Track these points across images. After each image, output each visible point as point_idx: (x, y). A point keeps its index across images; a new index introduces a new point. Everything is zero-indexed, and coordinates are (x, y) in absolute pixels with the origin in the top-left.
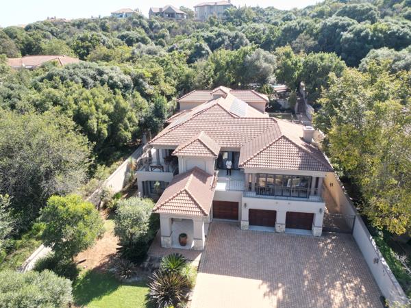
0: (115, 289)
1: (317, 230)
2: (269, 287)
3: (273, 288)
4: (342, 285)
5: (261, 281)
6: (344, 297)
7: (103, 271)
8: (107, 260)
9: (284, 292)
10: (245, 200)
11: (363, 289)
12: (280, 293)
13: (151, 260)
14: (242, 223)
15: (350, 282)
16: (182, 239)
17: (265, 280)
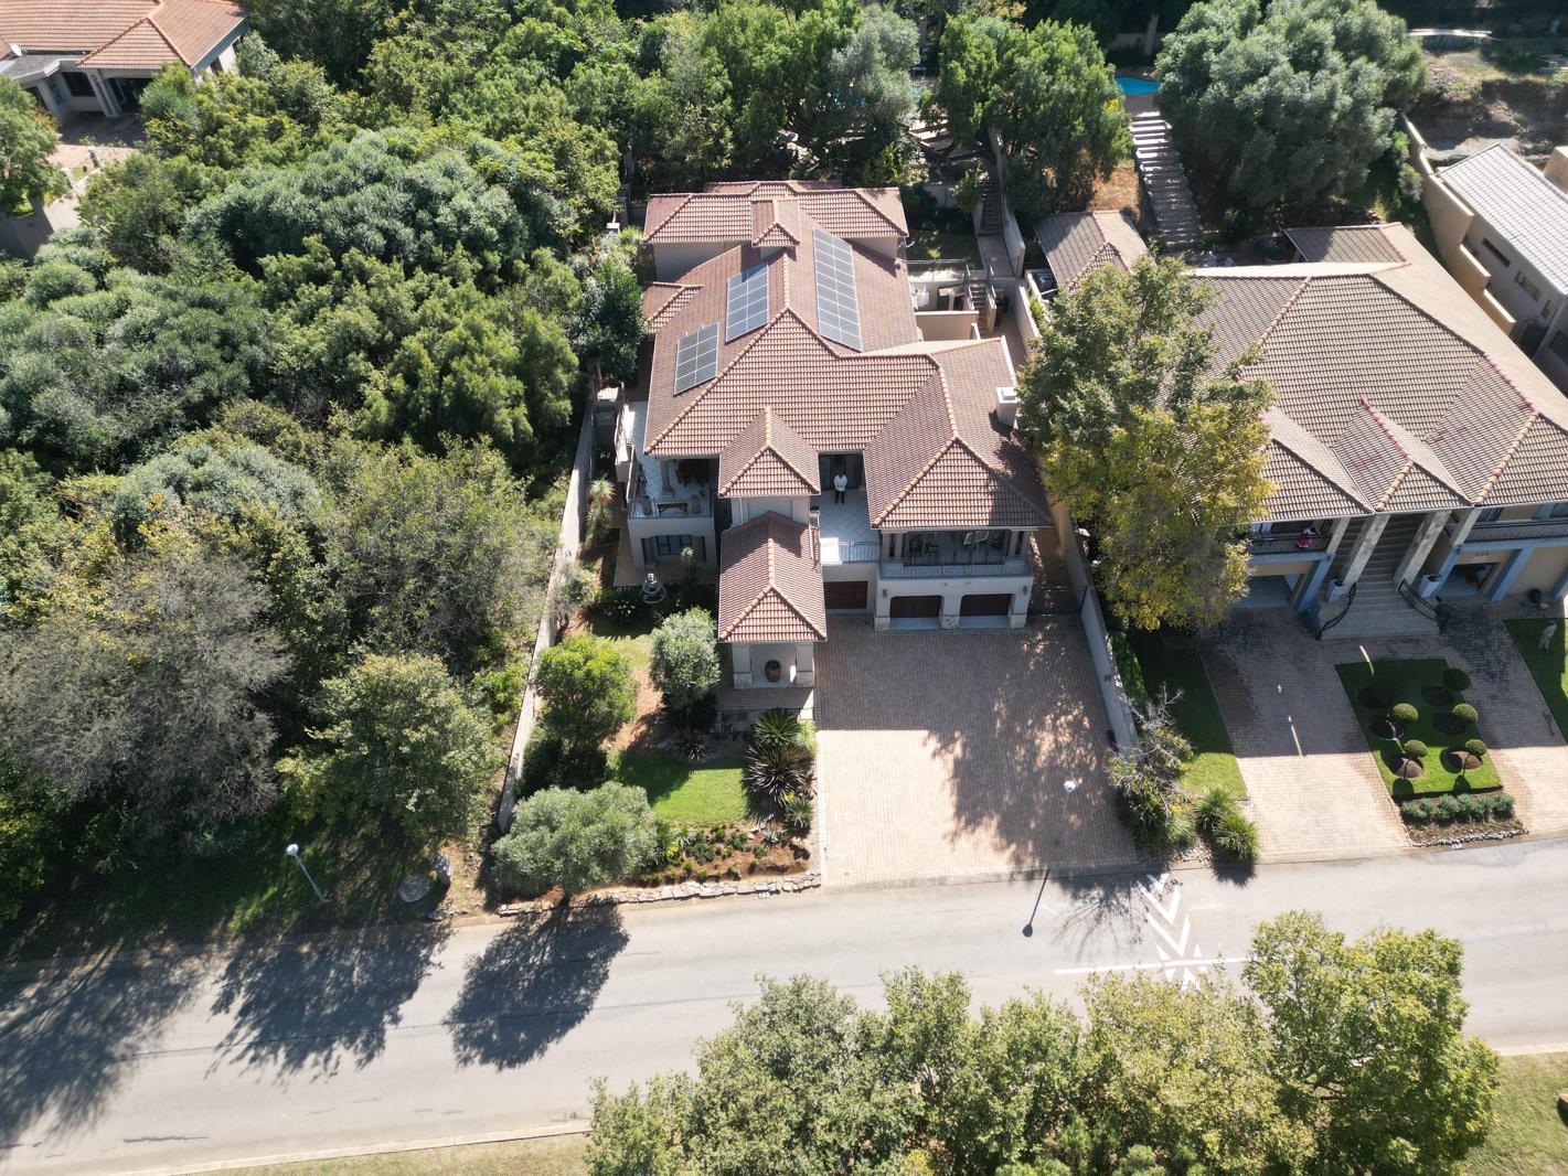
0: (685, 778)
1: (1017, 619)
2: (940, 740)
3: (946, 742)
4: (1054, 720)
5: (924, 733)
6: (1056, 741)
7: (648, 749)
8: (644, 728)
9: (964, 746)
10: (882, 584)
11: (1086, 723)
12: (958, 749)
13: (725, 718)
14: (877, 620)
15: (1066, 713)
16: (773, 673)
17: (932, 729)
